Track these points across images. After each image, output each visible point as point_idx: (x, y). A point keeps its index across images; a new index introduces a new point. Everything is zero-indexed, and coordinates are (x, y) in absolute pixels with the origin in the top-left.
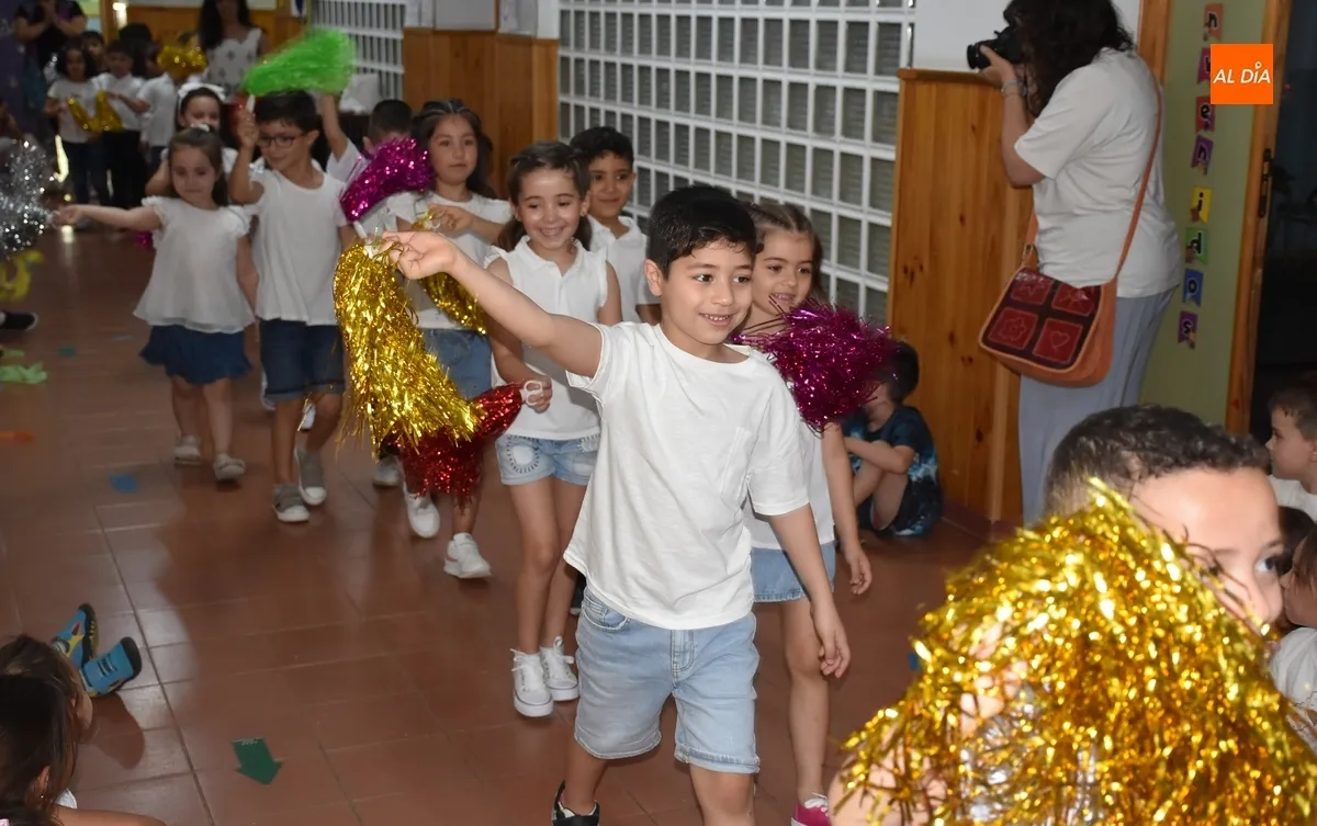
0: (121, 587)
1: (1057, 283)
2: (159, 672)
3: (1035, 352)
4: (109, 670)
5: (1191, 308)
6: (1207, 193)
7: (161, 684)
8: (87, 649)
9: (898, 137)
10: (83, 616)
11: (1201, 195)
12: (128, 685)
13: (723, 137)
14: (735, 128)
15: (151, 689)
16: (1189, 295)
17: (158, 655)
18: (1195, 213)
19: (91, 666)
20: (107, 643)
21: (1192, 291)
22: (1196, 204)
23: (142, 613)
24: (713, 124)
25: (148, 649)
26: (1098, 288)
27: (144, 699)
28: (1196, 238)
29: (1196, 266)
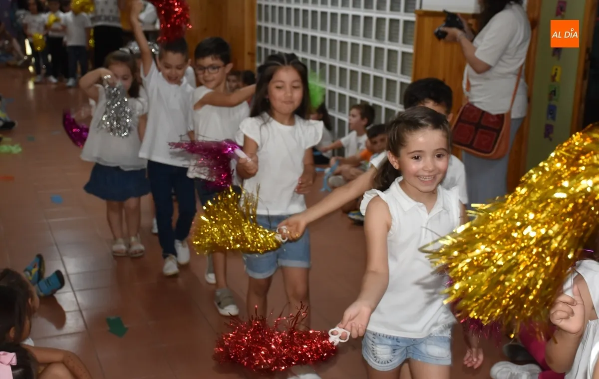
0: (55, 248)
1: (483, 112)
2: (73, 286)
3: (474, 145)
4: (50, 285)
5: (550, 122)
6: (559, 69)
7: (74, 291)
8: (40, 275)
9: (414, 42)
10: (38, 260)
11: (556, 69)
12: (59, 291)
13: (333, 42)
14: (338, 37)
15: (68, 294)
16: (550, 116)
17: (72, 278)
18: (553, 78)
19: (42, 282)
20: (49, 273)
21: (551, 114)
22: (553, 73)
23: (65, 259)
24: (328, 36)
25: (68, 275)
26: (503, 115)
27: (66, 298)
28: (553, 89)
29: (553, 103)
